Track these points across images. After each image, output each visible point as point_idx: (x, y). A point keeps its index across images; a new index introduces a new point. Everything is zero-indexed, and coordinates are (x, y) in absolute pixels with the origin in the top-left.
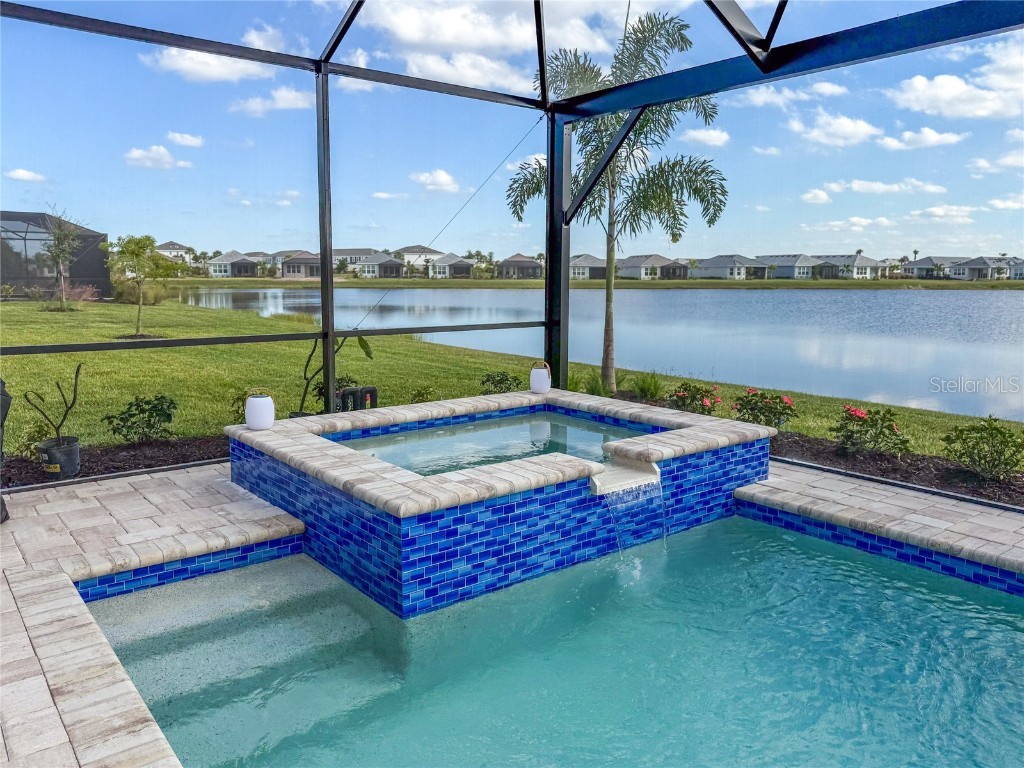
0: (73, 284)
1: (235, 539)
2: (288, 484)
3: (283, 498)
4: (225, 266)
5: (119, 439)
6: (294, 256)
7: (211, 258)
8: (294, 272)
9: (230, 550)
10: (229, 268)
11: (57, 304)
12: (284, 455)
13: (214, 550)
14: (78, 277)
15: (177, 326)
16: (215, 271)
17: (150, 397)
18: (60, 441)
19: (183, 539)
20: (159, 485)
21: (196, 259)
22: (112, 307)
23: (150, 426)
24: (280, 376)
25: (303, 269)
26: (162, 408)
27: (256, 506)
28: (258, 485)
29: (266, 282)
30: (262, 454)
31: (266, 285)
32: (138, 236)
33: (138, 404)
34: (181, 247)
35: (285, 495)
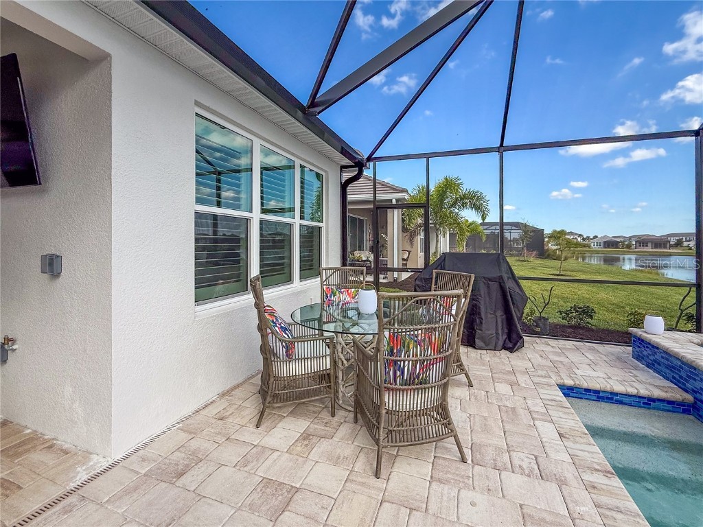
0: (527, 250)
1: (643, 392)
2: (680, 371)
3: (674, 378)
4: (600, 243)
5: (565, 322)
6: (644, 237)
7: (592, 239)
8: (643, 246)
9: (640, 397)
10: (602, 244)
11: (522, 259)
12: (677, 353)
13: (630, 394)
14: (530, 247)
15: (578, 271)
16: (594, 245)
17: (581, 305)
18: (541, 318)
19: (611, 382)
20: (589, 349)
21: (584, 239)
22: (545, 261)
23: (581, 319)
24: (649, 304)
25: (650, 245)
26: (587, 312)
27: (654, 377)
28: (654, 365)
29: (624, 251)
30: (658, 348)
31: (625, 253)
32: (558, 230)
33: (575, 308)
34: (576, 234)
35: (677, 377)
